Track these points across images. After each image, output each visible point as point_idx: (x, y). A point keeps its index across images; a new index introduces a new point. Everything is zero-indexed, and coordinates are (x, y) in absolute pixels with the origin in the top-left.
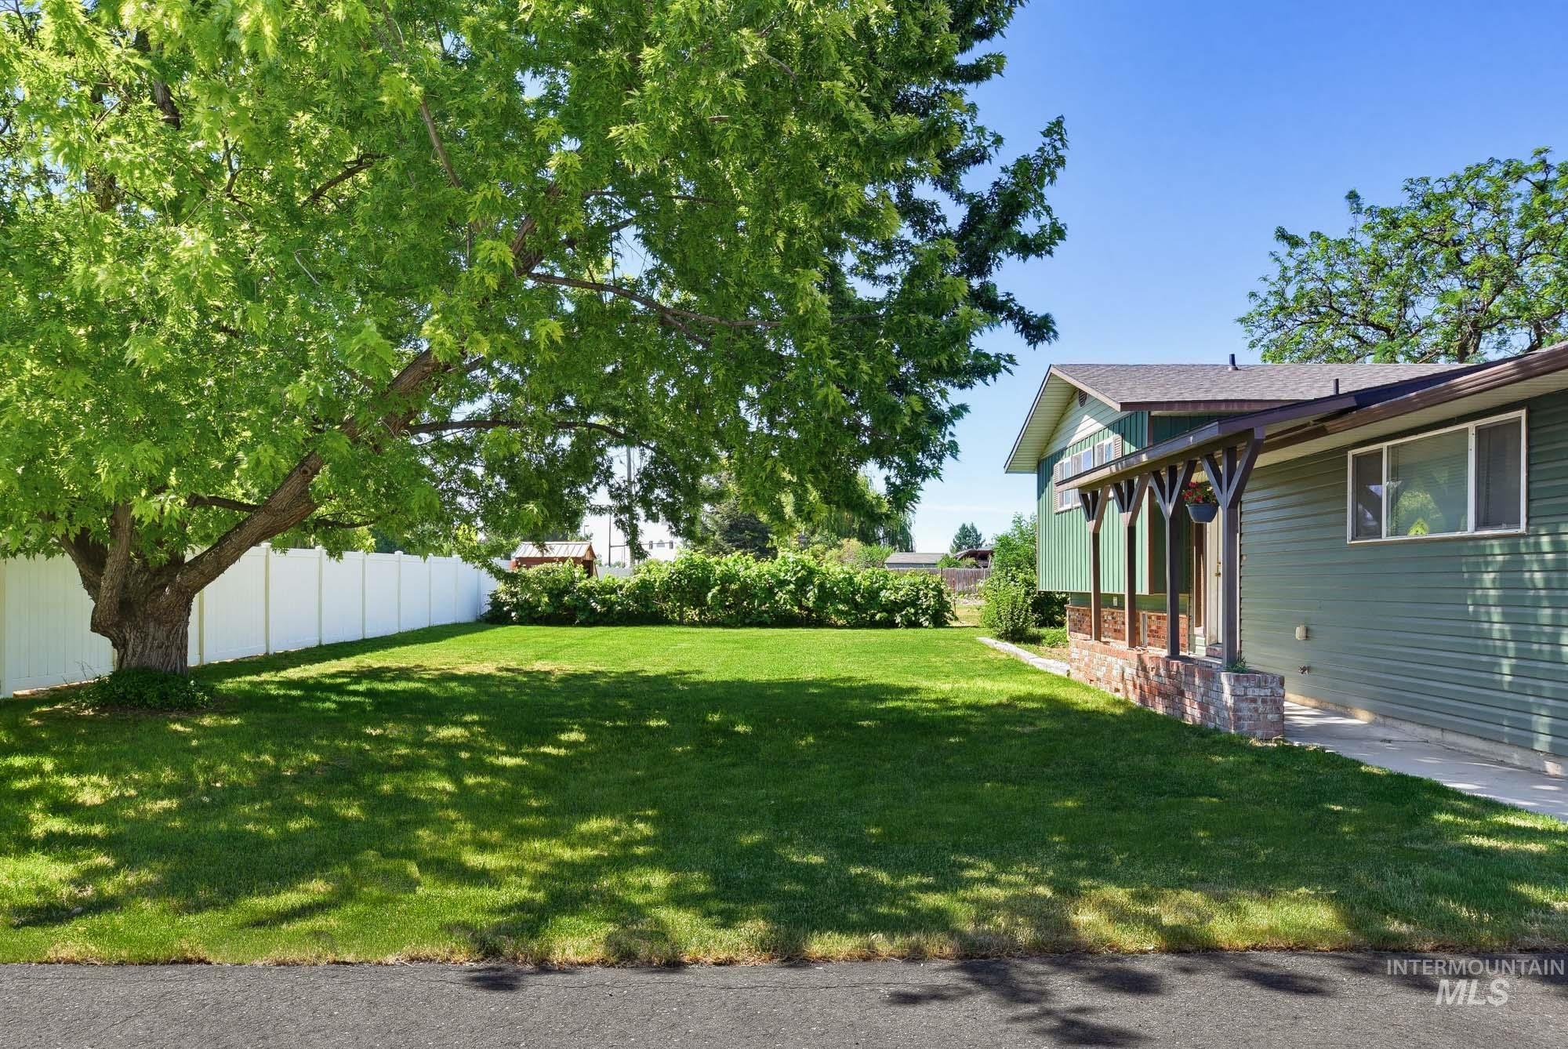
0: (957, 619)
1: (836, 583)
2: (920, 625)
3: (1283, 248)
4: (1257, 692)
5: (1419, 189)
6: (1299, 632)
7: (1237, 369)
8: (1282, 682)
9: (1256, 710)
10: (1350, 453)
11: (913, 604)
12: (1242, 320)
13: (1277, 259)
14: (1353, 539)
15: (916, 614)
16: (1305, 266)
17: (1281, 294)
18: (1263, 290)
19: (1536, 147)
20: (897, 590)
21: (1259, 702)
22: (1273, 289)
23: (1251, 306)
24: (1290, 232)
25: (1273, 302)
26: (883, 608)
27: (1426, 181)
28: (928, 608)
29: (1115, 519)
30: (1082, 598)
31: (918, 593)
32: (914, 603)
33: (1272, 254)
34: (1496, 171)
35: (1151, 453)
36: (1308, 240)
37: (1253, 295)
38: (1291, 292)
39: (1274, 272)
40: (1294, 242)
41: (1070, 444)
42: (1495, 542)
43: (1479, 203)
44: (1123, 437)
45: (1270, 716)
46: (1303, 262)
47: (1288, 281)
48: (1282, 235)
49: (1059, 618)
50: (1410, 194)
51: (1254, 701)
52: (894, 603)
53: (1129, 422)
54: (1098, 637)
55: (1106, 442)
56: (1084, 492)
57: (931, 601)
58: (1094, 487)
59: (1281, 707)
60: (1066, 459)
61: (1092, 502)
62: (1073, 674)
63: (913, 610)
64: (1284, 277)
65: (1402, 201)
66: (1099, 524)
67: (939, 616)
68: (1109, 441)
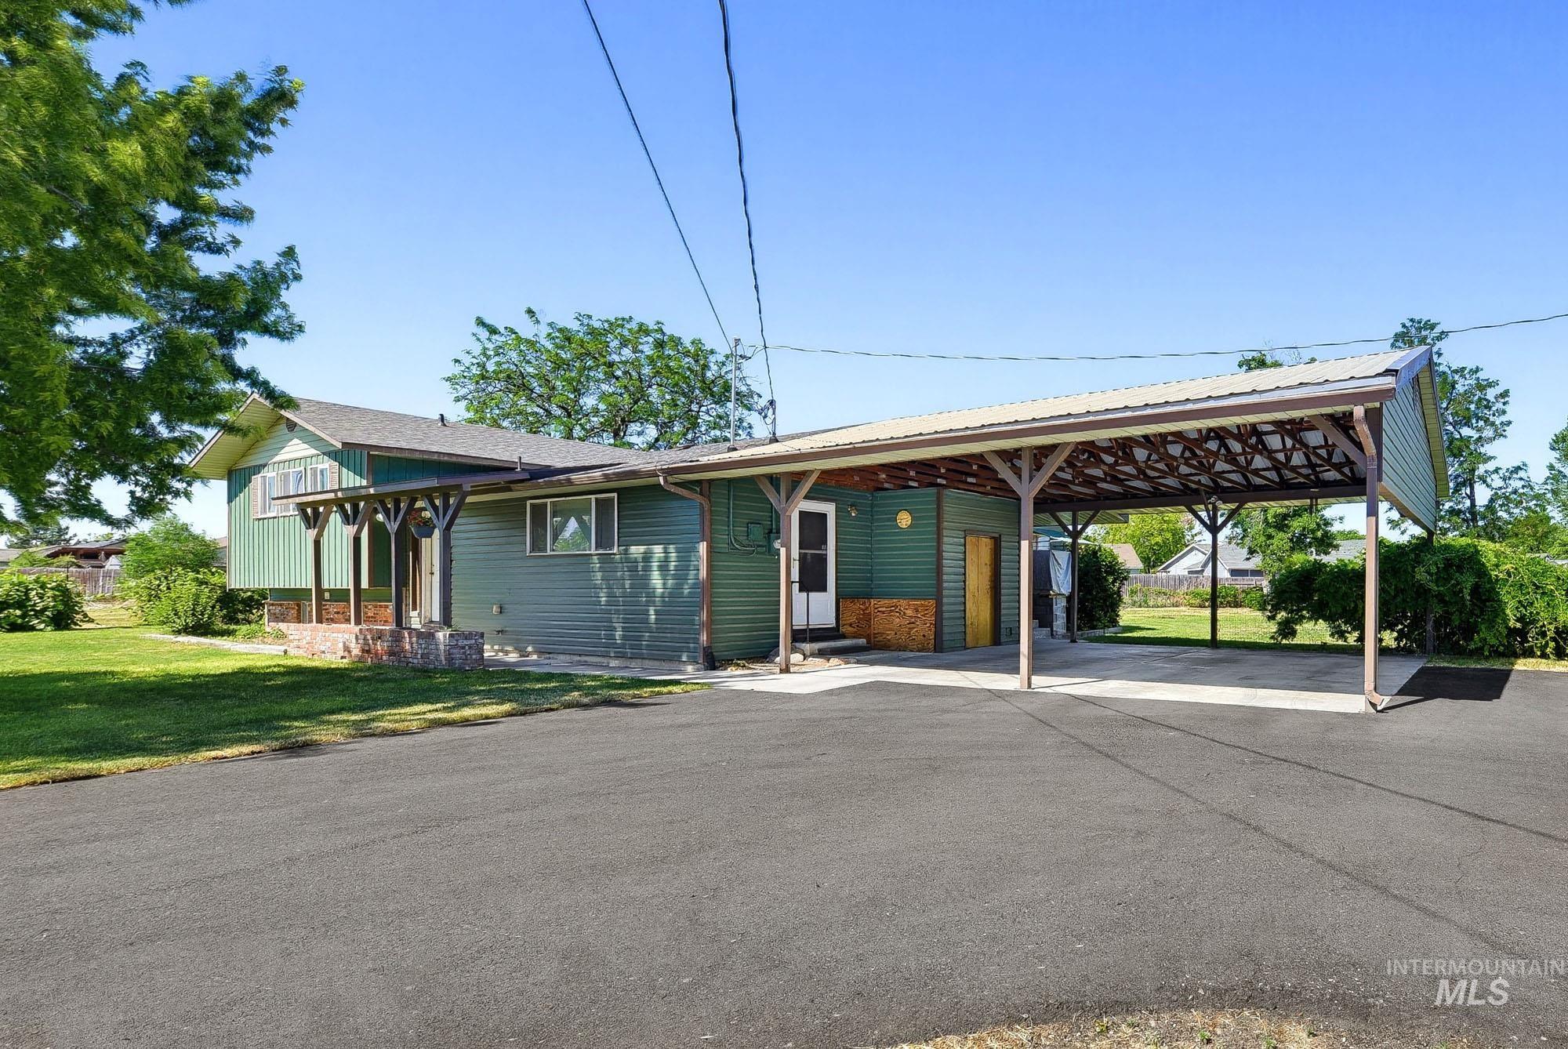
0: (91, 621)
2: (33, 629)
3: (484, 334)
4: (465, 642)
5: (586, 322)
6: (495, 609)
7: (445, 425)
8: (482, 635)
9: (464, 653)
10: (529, 502)
11: (20, 604)
12: (449, 379)
13: (478, 339)
14: (530, 552)
15: (23, 616)
16: (502, 351)
17: (482, 366)
18: (467, 360)
19: (656, 320)
21: (467, 647)
22: (475, 361)
23: (457, 370)
24: (488, 321)
25: (475, 370)
27: (590, 317)
28: (45, 609)
29: (338, 531)
30: (288, 594)
31: (26, 594)
32: (22, 602)
33: (474, 335)
34: (634, 325)
35: (378, 489)
36: (502, 330)
37: (457, 361)
38: (491, 367)
39: (477, 349)
40: (493, 331)
41: (274, 460)
42: (595, 557)
43: (624, 343)
44: (341, 464)
45: (474, 657)
46: (501, 347)
47: (488, 358)
48: (480, 322)
50: (580, 323)
51: (463, 648)
53: (347, 455)
54: (320, 621)
55: (320, 466)
56: (302, 508)
57: (49, 601)
58: (314, 505)
59: (481, 651)
60: (269, 473)
61: (312, 516)
62: (292, 652)
63: (18, 612)
64: (484, 354)
65: (574, 326)
66: (320, 535)
67: (64, 618)
68: (326, 465)
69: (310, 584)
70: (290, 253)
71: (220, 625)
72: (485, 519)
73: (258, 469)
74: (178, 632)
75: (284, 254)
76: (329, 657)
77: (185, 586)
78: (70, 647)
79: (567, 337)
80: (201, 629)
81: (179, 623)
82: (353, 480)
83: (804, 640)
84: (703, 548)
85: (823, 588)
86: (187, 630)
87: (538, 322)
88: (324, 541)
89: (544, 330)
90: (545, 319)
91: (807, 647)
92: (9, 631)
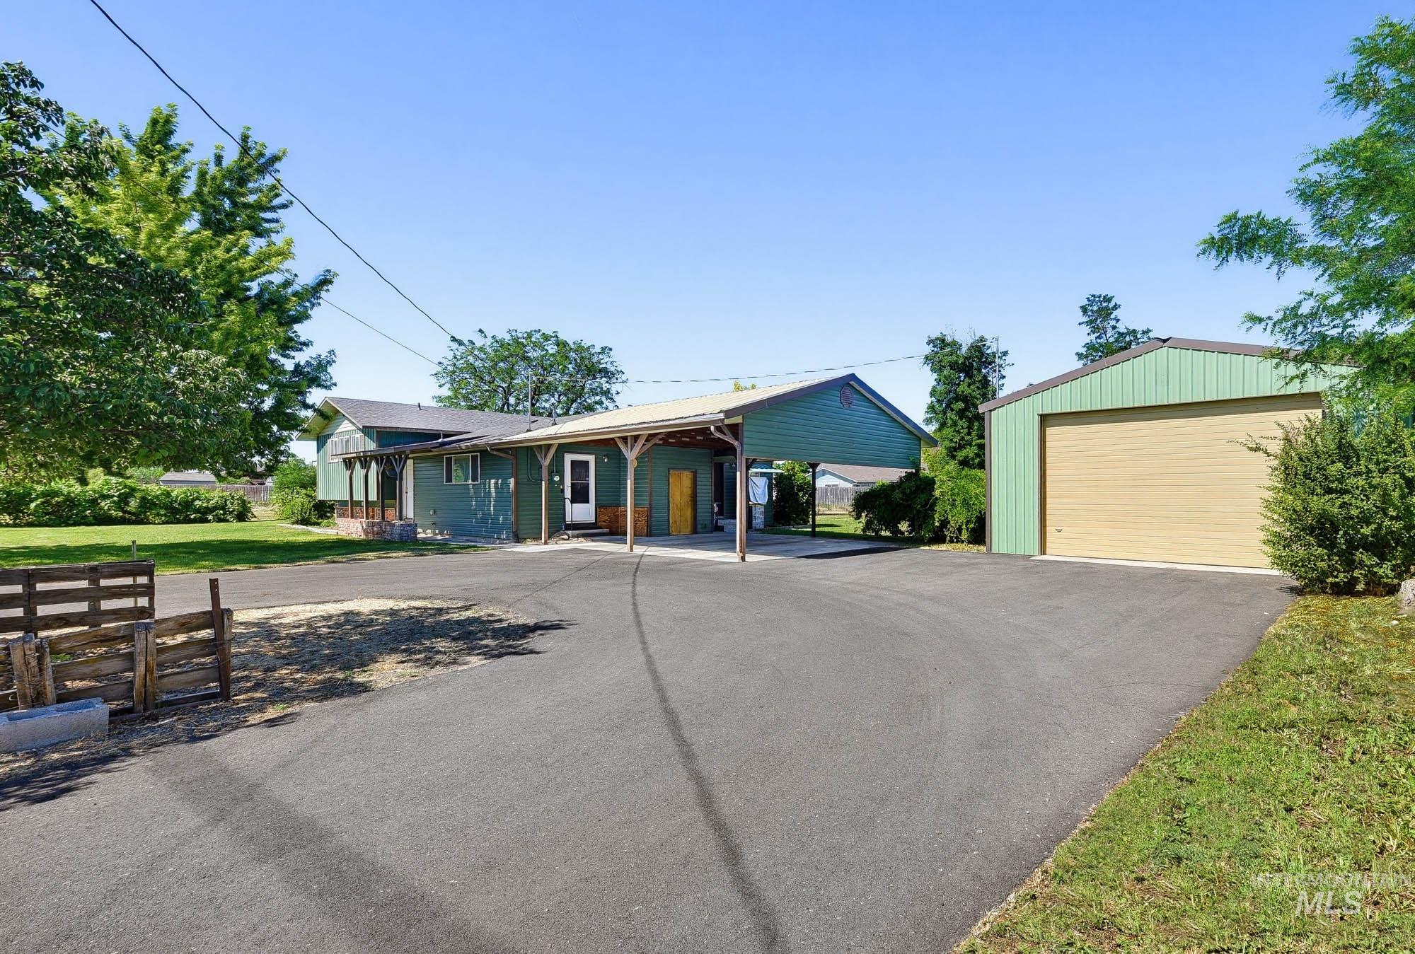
0: (255, 517)
1: (157, 497)
2: (228, 521)
3: (455, 345)
4: (408, 528)
5: (513, 334)
6: (432, 512)
7: (421, 409)
8: (417, 525)
9: (409, 533)
10: (445, 457)
12: (435, 375)
13: (452, 349)
14: (444, 483)
15: (224, 514)
16: (465, 355)
17: (454, 365)
18: (445, 362)
19: (554, 330)
20: (208, 500)
22: (450, 363)
23: (440, 369)
24: (458, 338)
25: (450, 368)
26: (197, 511)
27: (516, 331)
28: (234, 510)
29: (359, 471)
30: (343, 503)
31: (225, 502)
32: (223, 507)
33: (449, 347)
34: (542, 334)
36: (465, 343)
37: (440, 363)
38: (459, 365)
39: (450, 356)
40: (460, 343)
41: (335, 432)
42: (471, 486)
43: (536, 346)
44: (365, 435)
45: (412, 535)
46: (464, 353)
47: (457, 360)
48: (454, 339)
49: (329, 515)
50: (510, 335)
51: (407, 531)
52: (207, 508)
53: (367, 430)
54: (352, 517)
55: (356, 436)
56: (344, 460)
57: (234, 506)
58: (350, 459)
59: (416, 533)
60: (335, 439)
61: (349, 464)
62: (340, 533)
63: (222, 512)
64: (455, 358)
65: (507, 337)
66: (352, 473)
67: (242, 516)
68: (358, 436)
69: (348, 498)
70: (332, 352)
71: (314, 519)
72: (435, 464)
73: (330, 436)
74: (293, 523)
75: (330, 352)
76: (354, 535)
77: (299, 499)
78: (244, 530)
79: (502, 344)
80: (305, 522)
81: (295, 519)
82: (372, 446)
83: (570, 529)
84: (512, 481)
85: (587, 502)
86: (297, 522)
87: (486, 337)
88: (354, 476)
89: (489, 341)
90: (489, 335)
91: (570, 532)
92: (218, 522)
